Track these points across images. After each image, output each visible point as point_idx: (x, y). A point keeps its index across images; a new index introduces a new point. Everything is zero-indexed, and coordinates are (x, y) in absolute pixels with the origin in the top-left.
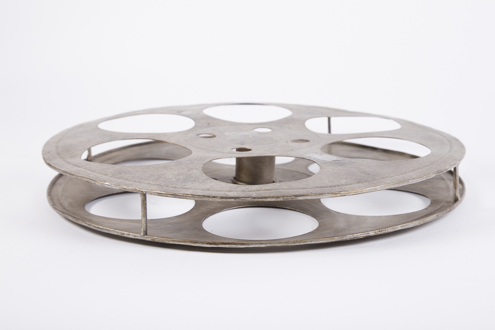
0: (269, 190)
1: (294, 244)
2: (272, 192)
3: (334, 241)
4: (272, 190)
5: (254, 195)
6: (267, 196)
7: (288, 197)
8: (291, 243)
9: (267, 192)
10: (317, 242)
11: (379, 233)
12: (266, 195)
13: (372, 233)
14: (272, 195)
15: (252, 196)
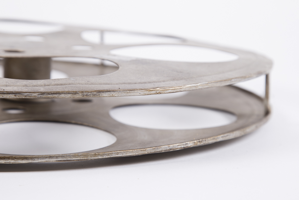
0: (61, 85)
1: (95, 158)
2: (66, 87)
3: (146, 153)
4: (65, 84)
5: (42, 89)
6: (60, 91)
7: (88, 92)
8: (91, 156)
9: (58, 86)
10: (125, 155)
11: (199, 144)
12: (58, 90)
13: (190, 144)
14: (66, 90)
15: (40, 91)
